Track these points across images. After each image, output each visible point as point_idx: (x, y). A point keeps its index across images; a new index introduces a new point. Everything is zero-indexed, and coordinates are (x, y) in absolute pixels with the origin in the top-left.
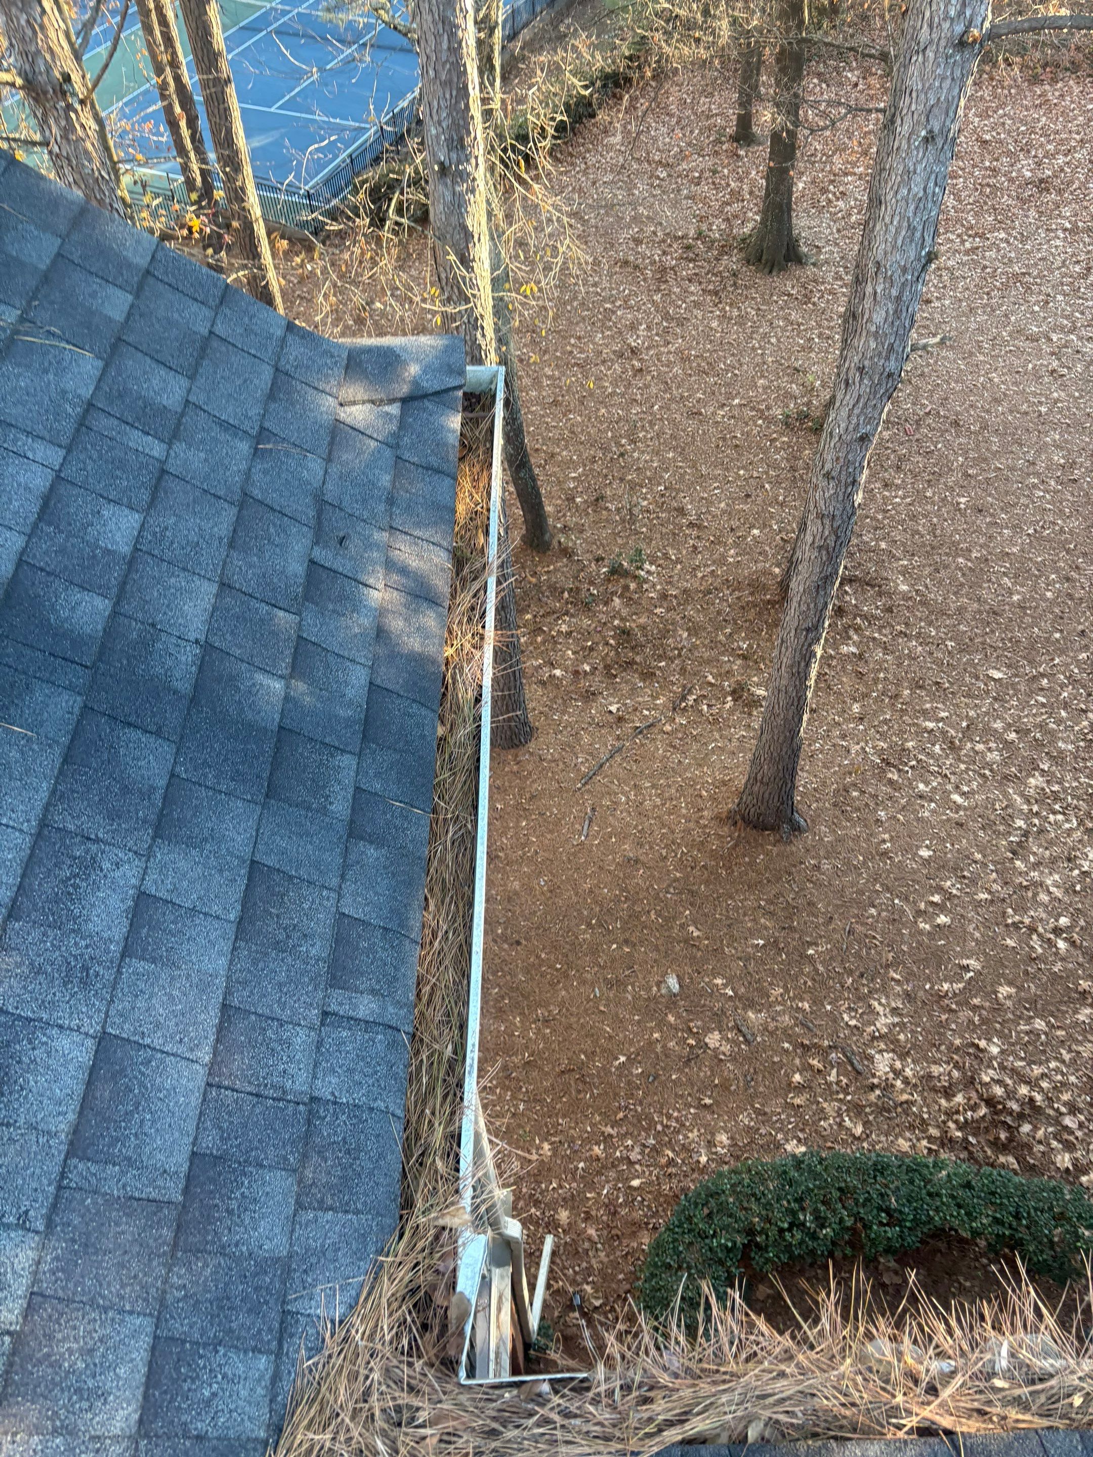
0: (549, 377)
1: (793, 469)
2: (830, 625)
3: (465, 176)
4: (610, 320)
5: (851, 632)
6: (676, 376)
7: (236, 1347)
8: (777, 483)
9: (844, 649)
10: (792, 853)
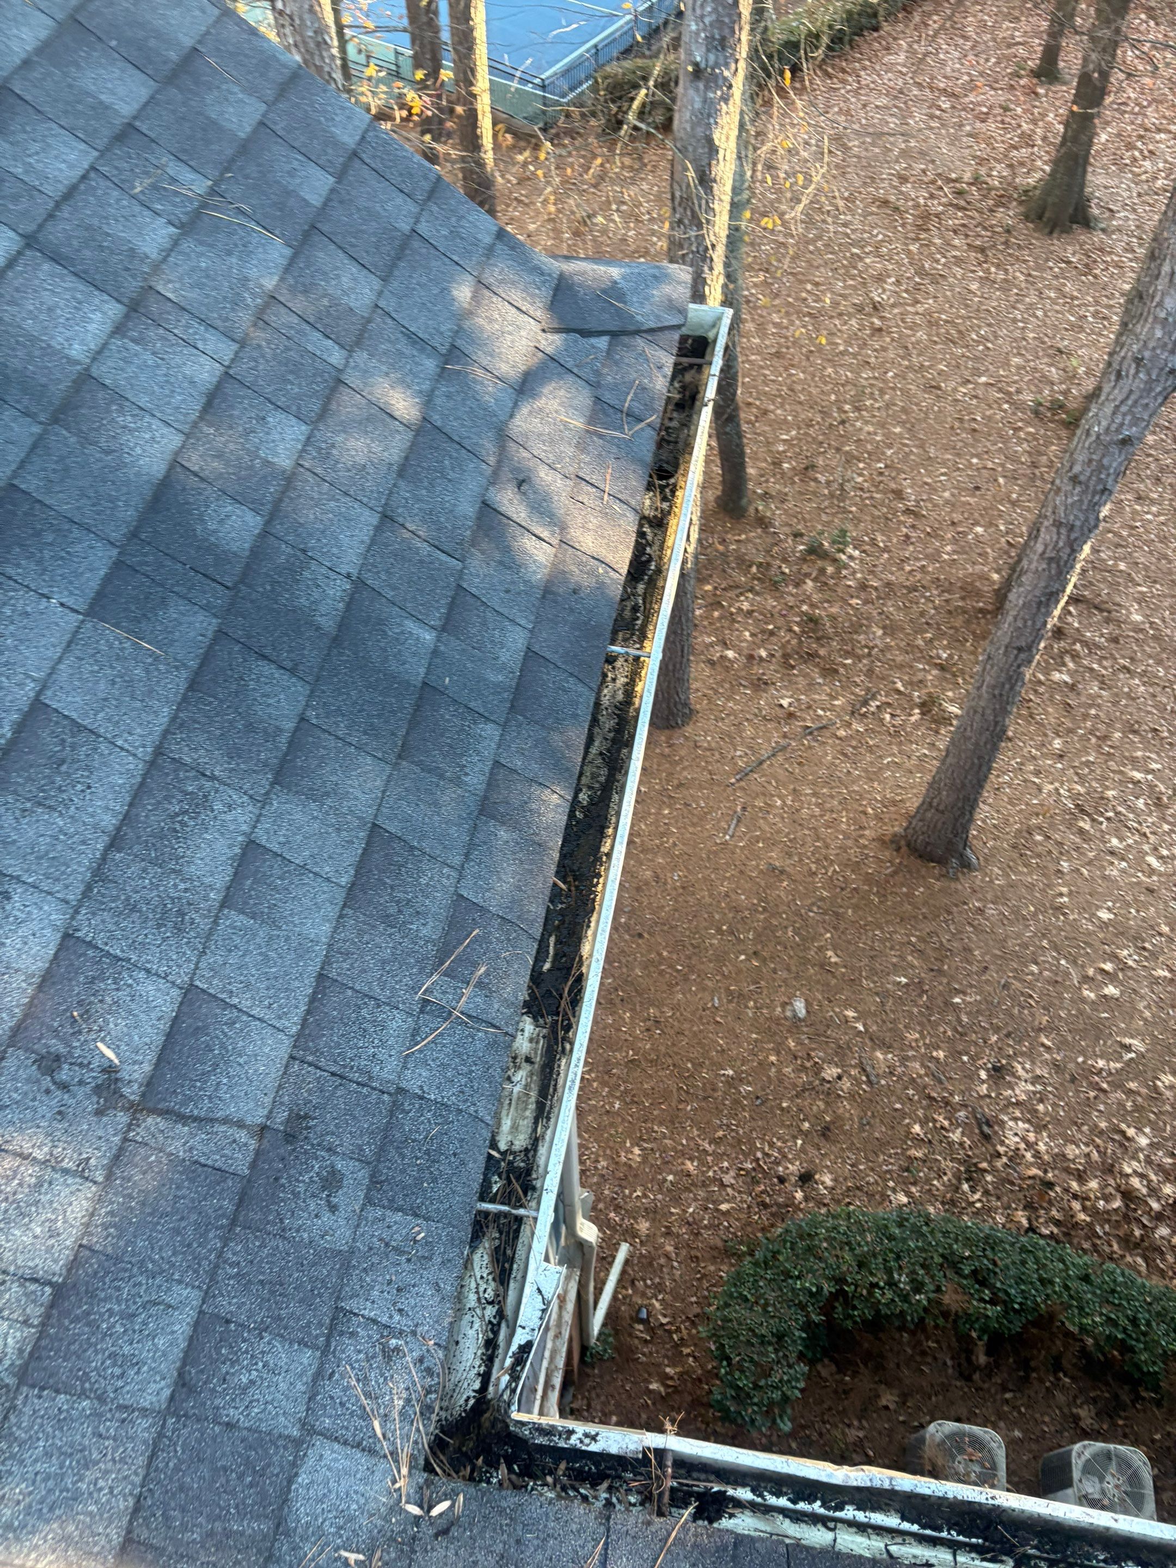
0: (776, 325)
1: (1034, 465)
2: (1045, 648)
3: (720, 82)
4: (855, 268)
5: (1067, 659)
6: (918, 342)
7: (282, 1336)
8: (1012, 478)
9: (1056, 676)
10: (956, 891)
